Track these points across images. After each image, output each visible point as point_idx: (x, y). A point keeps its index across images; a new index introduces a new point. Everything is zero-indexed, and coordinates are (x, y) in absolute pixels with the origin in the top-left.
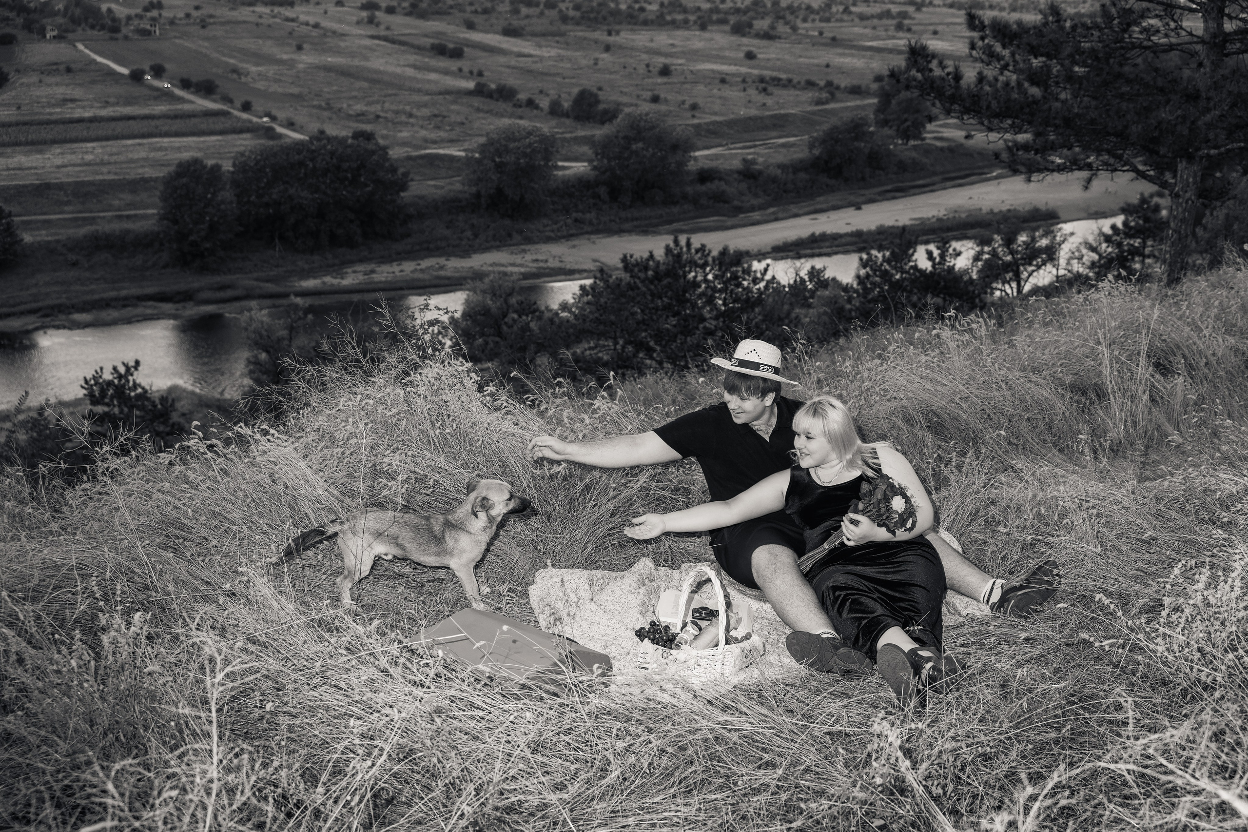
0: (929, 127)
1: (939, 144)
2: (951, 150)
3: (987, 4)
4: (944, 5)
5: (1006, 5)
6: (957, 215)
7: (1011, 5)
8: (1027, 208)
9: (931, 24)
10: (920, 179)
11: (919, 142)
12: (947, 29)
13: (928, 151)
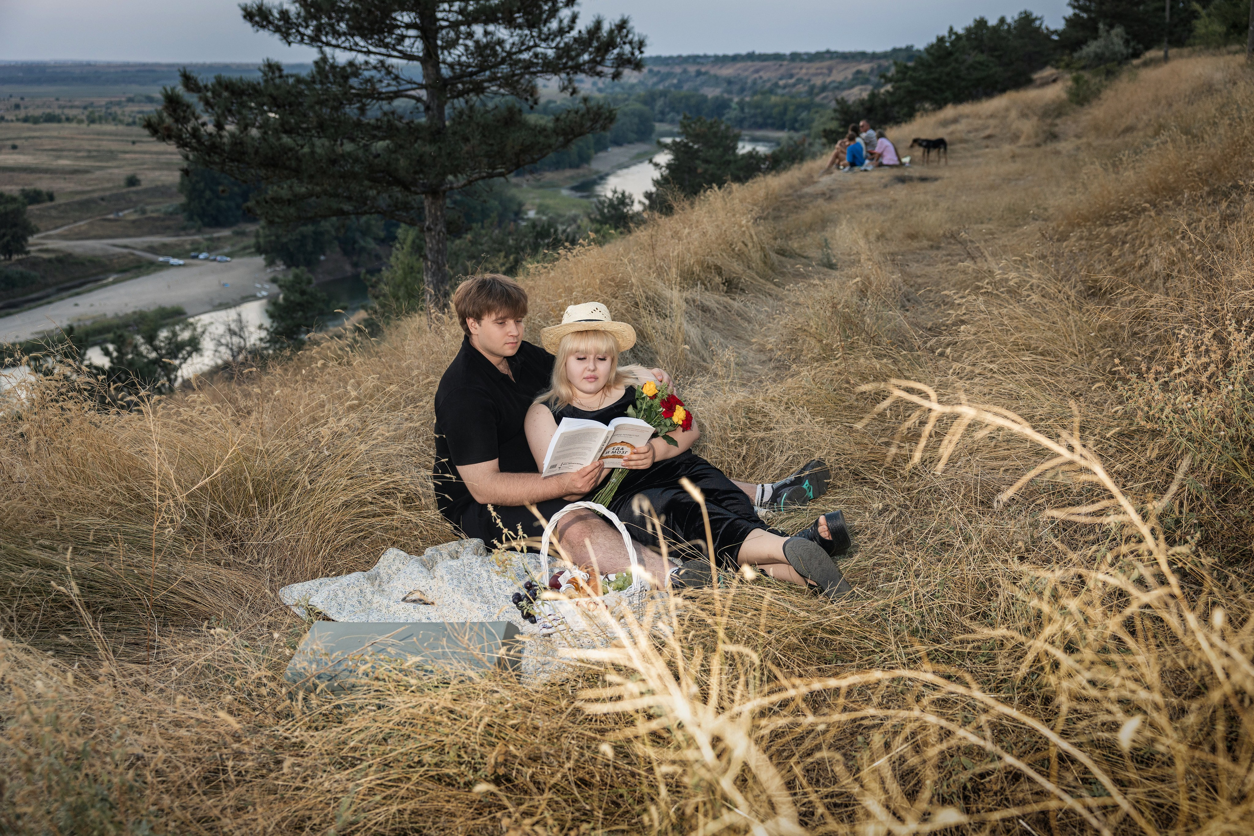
0: (31, 240)
1: (45, 256)
2: (59, 260)
3: (63, 117)
4: (18, 120)
5: (84, 117)
6: (81, 323)
7: (88, 117)
8: (153, 308)
9: (8, 139)
10: (32, 292)
11: (24, 256)
12: (26, 143)
13: (35, 263)
